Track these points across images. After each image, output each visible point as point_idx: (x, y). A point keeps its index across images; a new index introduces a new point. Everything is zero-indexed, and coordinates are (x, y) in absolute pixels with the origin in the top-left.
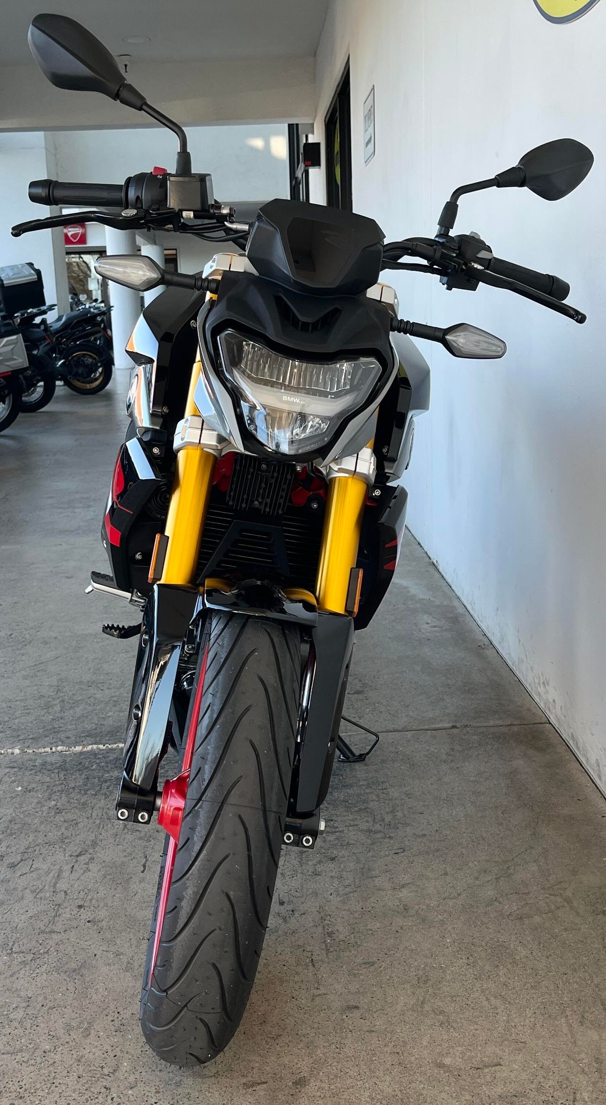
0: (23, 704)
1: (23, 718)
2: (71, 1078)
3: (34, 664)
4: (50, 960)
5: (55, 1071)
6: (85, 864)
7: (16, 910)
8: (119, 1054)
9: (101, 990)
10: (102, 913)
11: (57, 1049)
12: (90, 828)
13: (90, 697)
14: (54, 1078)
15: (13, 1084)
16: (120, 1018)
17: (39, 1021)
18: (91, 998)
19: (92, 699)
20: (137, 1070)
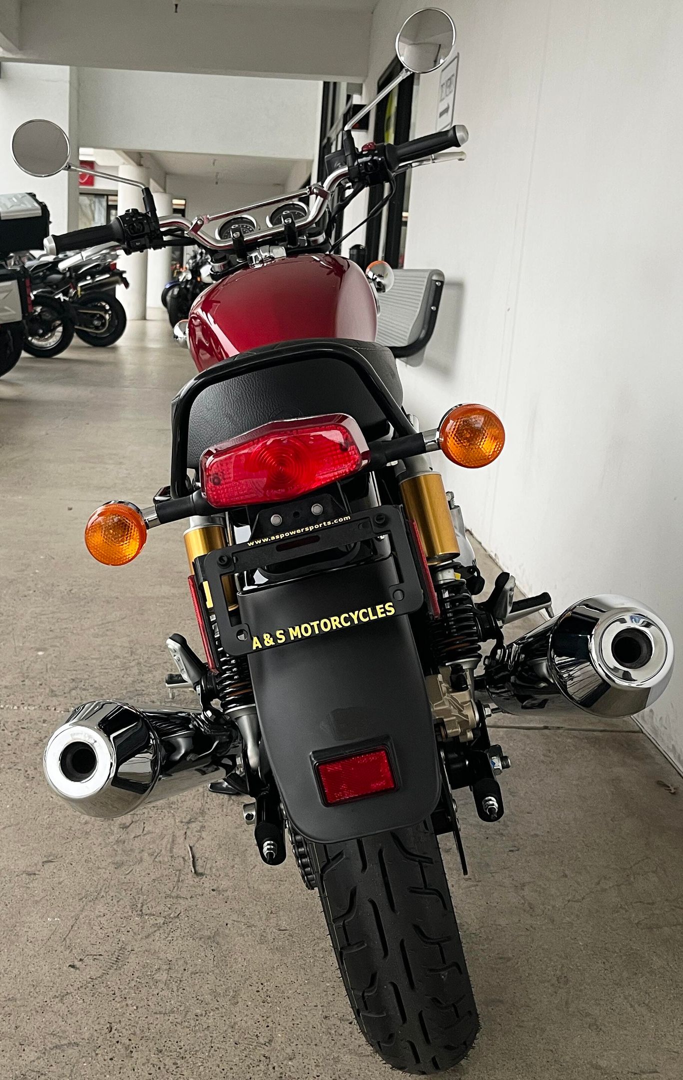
0: (98, 663)
1: (102, 677)
2: (229, 1043)
3: (100, 623)
4: (182, 925)
5: (211, 1035)
6: (197, 831)
7: (138, 872)
8: (271, 1024)
9: (240, 959)
10: (224, 883)
11: (208, 1014)
12: (195, 796)
13: (166, 663)
14: (211, 1042)
15: (172, 1044)
16: (265, 990)
17: (184, 985)
18: (231, 967)
19: (168, 665)
20: (293, 1043)
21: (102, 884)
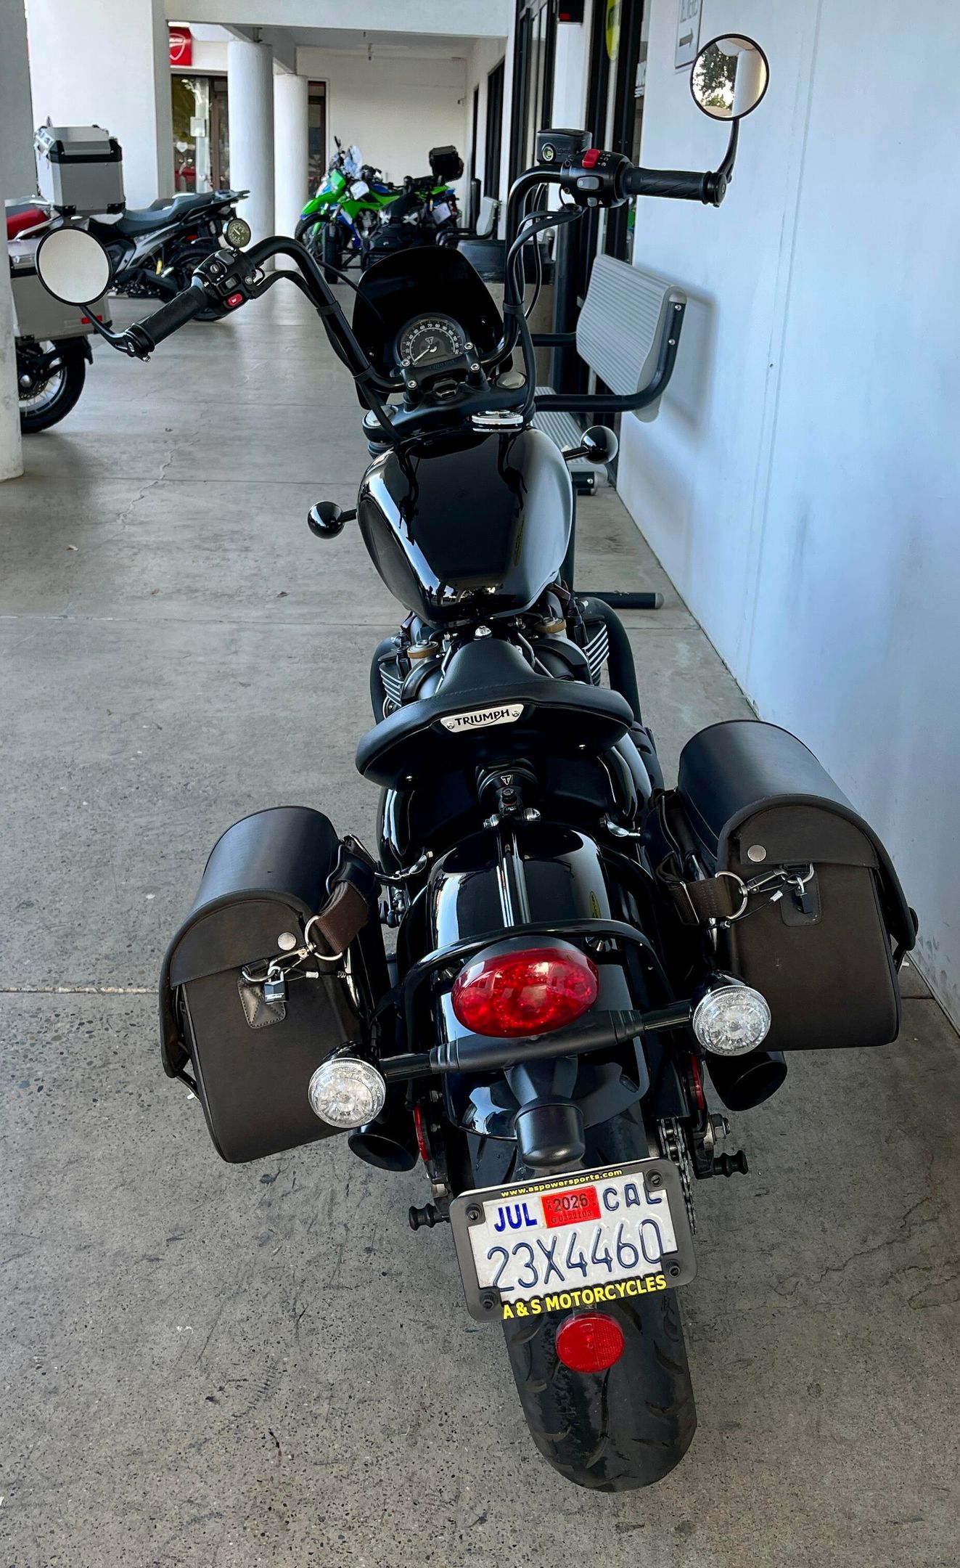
2: (406, 1503)
4: (346, 1330)
5: (384, 1492)
11: (380, 1462)
14: (384, 1503)
15: (337, 1508)
20: (483, 1499)
21: (244, 1271)
